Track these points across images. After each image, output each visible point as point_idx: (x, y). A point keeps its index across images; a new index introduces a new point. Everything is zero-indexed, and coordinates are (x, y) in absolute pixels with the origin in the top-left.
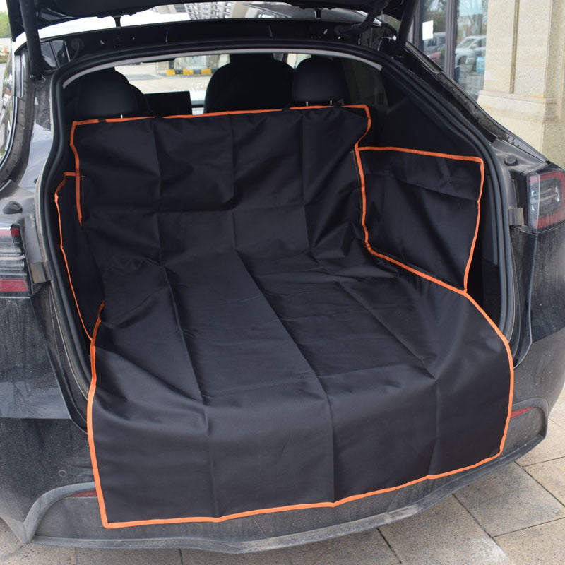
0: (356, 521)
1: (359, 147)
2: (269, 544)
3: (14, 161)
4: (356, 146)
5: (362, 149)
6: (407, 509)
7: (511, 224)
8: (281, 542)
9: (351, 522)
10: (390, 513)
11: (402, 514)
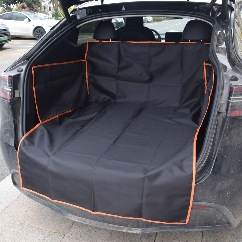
0: (112, 225)
1: (205, 63)
2: (75, 219)
3: (31, 53)
4: (205, 62)
5: (207, 64)
6: (137, 230)
7: (218, 111)
8: (80, 220)
9: (111, 224)
10: (129, 228)
11: (132, 231)
